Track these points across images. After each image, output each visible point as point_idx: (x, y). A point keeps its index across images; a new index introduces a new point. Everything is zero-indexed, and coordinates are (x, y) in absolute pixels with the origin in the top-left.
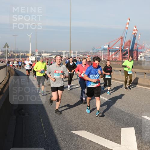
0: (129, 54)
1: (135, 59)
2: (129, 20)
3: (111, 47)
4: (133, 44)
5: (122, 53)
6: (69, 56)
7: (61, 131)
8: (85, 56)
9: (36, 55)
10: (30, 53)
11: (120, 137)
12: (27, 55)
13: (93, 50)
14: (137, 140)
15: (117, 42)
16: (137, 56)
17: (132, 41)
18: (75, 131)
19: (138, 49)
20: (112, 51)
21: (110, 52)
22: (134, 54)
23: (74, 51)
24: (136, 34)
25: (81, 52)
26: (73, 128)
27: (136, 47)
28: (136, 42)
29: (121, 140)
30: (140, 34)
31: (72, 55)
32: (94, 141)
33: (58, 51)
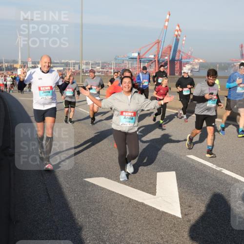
0: (168, 66)
1: (177, 73)
2: (170, 15)
3: (143, 56)
4: (175, 51)
5: (158, 65)
6: (79, 69)
7: (69, 178)
8: (103, 68)
9: (29, 66)
10: (20, 64)
11: (155, 185)
12: (15, 66)
13: (116, 59)
14: (178, 189)
15: (151, 48)
16: (181, 69)
17: (173, 46)
18: (90, 179)
19: (181, 59)
20: (144, 61)
21: (141, 63)
22: (176, 66)
23: (87, 61)
24: (180, 36)
25: (97, 62)
26: (86, 174)
27: (179, 56)
28: (179, 48)
29: (156, 189)
30: (185, 37)
31: (84, 67)
32: (117, 192)
33: (63, 61)
